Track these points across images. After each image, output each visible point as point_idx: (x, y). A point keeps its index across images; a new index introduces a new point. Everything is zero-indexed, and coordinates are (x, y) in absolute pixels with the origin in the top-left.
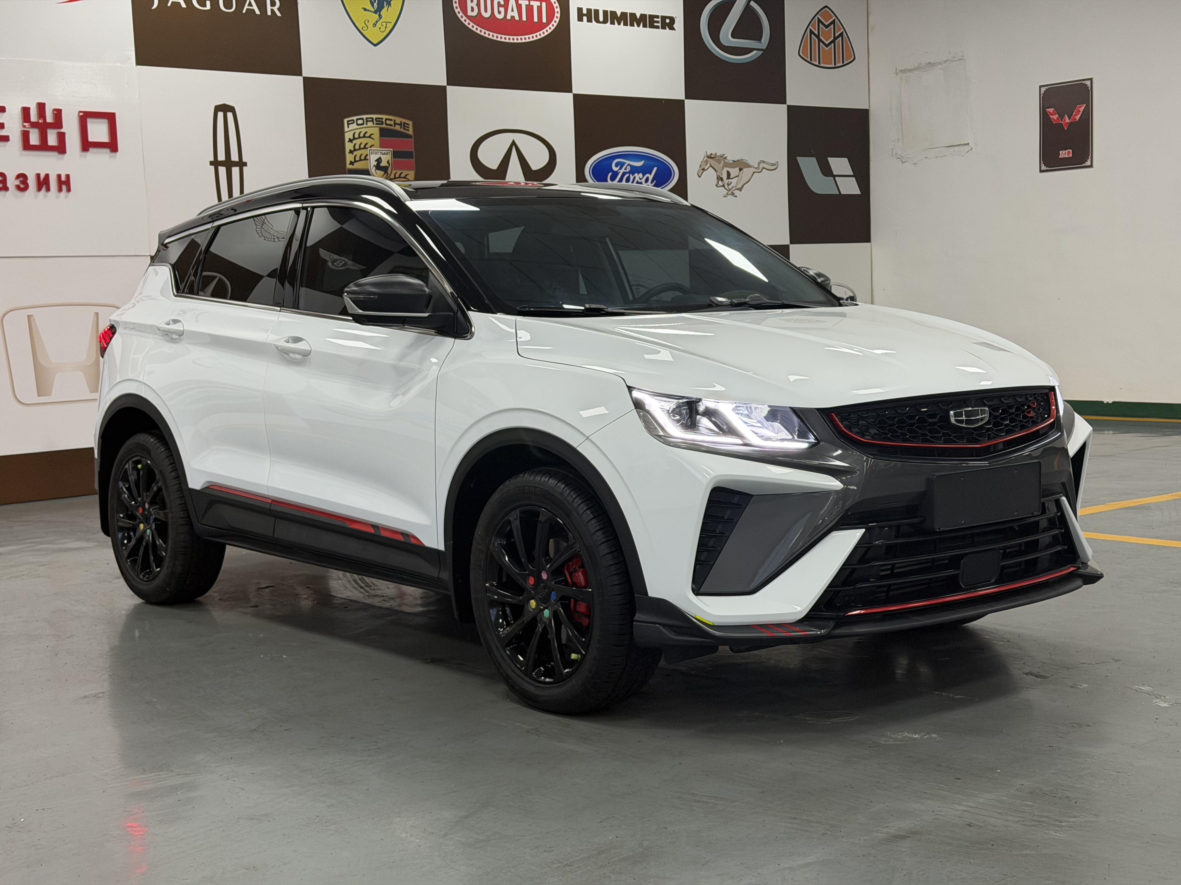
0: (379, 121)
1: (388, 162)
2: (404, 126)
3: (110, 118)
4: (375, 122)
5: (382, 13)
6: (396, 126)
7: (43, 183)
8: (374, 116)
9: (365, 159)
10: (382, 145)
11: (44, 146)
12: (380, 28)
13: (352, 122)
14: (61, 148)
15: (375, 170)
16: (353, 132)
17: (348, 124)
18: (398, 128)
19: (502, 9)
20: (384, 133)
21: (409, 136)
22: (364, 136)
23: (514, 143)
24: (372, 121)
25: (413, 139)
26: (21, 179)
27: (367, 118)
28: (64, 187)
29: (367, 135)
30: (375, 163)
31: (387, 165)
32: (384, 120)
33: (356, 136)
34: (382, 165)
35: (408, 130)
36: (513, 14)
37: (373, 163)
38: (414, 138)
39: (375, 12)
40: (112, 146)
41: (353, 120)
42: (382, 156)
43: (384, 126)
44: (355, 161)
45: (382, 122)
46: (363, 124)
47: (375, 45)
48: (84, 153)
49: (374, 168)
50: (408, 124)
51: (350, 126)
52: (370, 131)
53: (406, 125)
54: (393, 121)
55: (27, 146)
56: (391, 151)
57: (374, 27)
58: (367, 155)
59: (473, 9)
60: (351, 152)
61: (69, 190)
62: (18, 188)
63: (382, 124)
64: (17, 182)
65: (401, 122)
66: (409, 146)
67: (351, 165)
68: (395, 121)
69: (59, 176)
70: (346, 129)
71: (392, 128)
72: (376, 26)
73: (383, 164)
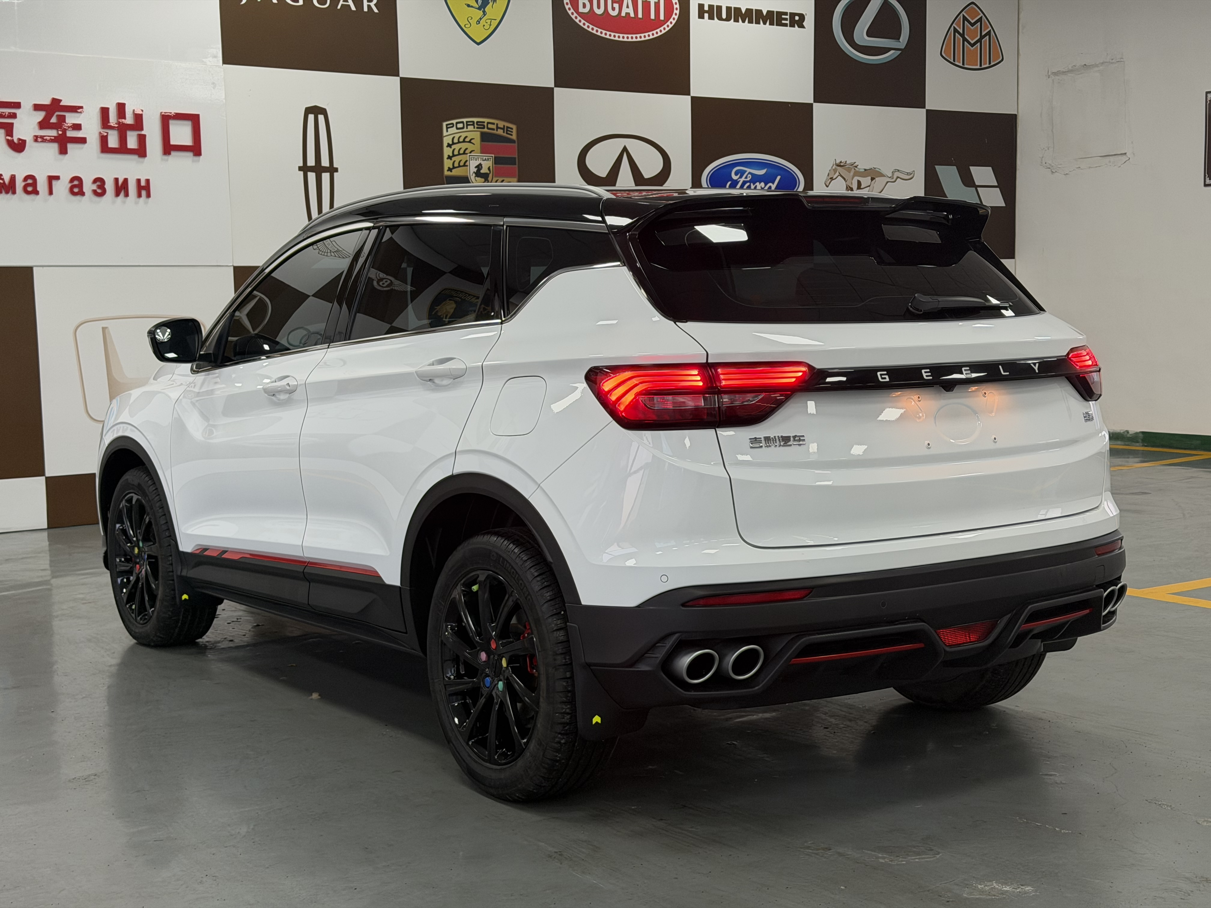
0: (481, 125)
1: (489, 169)
2: (507, 130)
3: (194, 120)
4: (476, 126)
5: (486, 9)
6: (499, 130)
7: (121, 188)
8: (475, 120)
9: (465, 165)
10: (483, 151)
11: (123, 149)
12: (484, 26)
13: (452, 125)
14: (141, 152)
15: (475, 177)
16: (452, 136)
17: (447, 128)
18: (500, 132)
19: (616, 6)
20: (485, 137)
21: (512, 141)
22: (464, 141)
23: (625, 149)
24: (473, 125)
25: (516, 144)
26: (98, 183)
27: (467, 122)
28: (144, 193)
29: (467, 140)
30: (475, 170)
31: (488, 172)
32: (486, 124)
33: (456, 141)
34: (482, 171)
35: (511, 135)
36: (628, 11)
37: (473, 169)
38: (518, 144)
39: (479, 9)
40: (195, 149)
41: (453, 124)
42: (482, 163)
43: (486, 130)
44: (454, 168)
45: (484, 125)
46: (463, 128)
47: (478, 44)
48: (166, 157)
49: (474, 175)
50: (512, 129)
51: (449, 130)
52: (470, 136)
53: (509, 129)
54: (496, 125)
55: (105, 148)
56: (492, 156)
57: (477, 24)
58: (466, 161)
59: (584, 6)
60: (449, 158)
61: (148, 195)
62: (95, 192)
63: (484, 128)
64: (94, 187)
65: (504, 126)
66: (513, 151)
67: (449, 172)
68: (497, 124)
69: (139, 181)
70: (445, 133)
71: (495, 132)
72: (479, 23)
73: (484, 170)
